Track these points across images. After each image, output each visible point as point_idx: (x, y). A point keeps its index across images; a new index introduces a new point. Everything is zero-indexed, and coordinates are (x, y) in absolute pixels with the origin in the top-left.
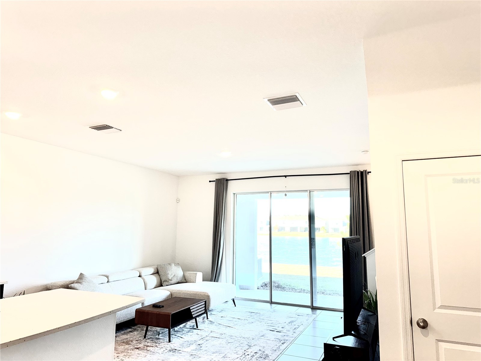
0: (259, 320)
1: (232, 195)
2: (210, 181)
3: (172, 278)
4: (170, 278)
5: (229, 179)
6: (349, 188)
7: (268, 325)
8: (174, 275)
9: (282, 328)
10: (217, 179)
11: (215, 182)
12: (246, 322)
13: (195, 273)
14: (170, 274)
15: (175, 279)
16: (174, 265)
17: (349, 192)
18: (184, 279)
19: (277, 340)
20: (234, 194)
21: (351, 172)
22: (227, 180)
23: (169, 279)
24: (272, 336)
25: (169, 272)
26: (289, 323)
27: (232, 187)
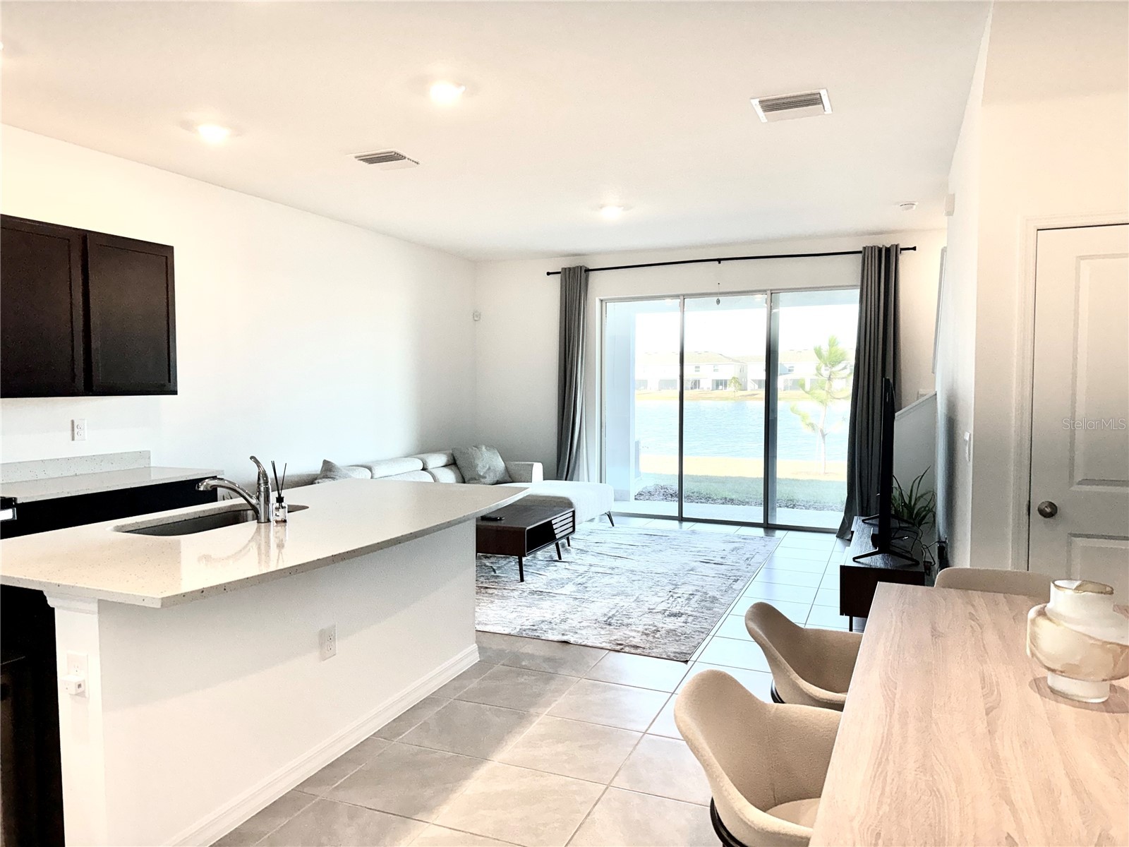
0: (672, 546)
1: (598, 304)
2: (549, 274)
3: (485, 473)
4: (482, 474)
5: (590, 268)
6: (859, 284)
7: (693, 553)
8: (488, 467)
9: (722, 558)
10: (565, 269)
11: (559, 275)
12: (647, 549)
13: (528, 465)
14: (480, 465)
15: (492, 474)
16: (486, 448)
17: (858, 292)
18: (507, 475)
19: (721, 576)
20: (602, 301)
21: (865, 248)
22: (588, 270)
23: (480, 476)
24: (709, 570)
25: (477, 462)
26: (733, 551)
27: (599, 287)
